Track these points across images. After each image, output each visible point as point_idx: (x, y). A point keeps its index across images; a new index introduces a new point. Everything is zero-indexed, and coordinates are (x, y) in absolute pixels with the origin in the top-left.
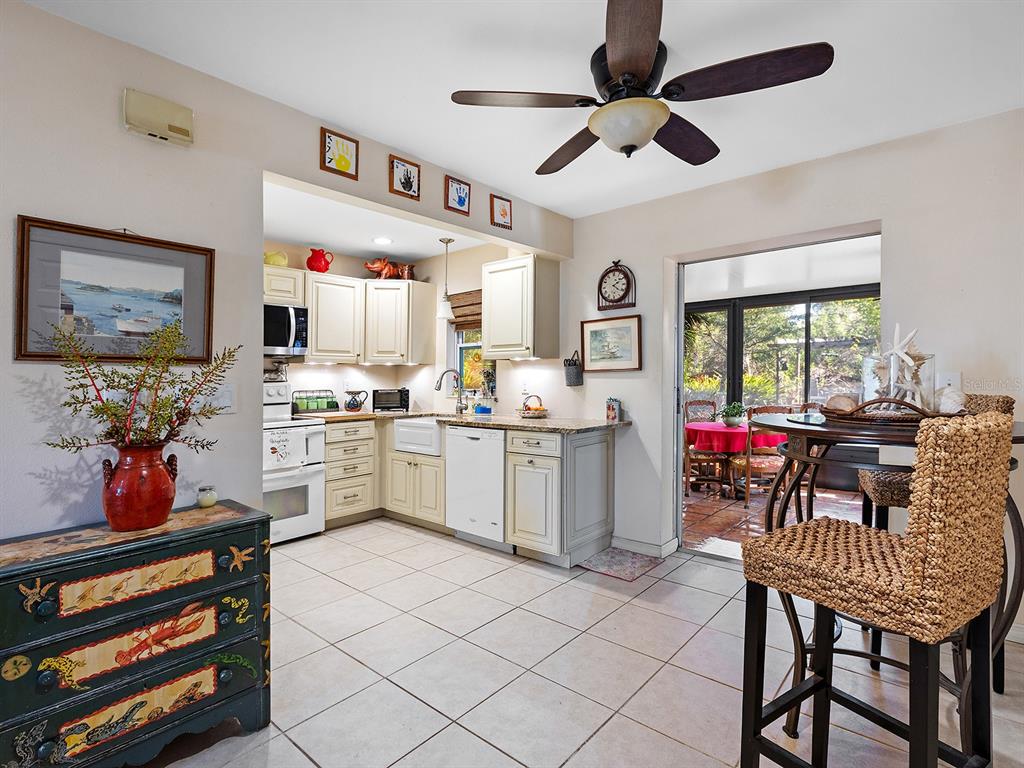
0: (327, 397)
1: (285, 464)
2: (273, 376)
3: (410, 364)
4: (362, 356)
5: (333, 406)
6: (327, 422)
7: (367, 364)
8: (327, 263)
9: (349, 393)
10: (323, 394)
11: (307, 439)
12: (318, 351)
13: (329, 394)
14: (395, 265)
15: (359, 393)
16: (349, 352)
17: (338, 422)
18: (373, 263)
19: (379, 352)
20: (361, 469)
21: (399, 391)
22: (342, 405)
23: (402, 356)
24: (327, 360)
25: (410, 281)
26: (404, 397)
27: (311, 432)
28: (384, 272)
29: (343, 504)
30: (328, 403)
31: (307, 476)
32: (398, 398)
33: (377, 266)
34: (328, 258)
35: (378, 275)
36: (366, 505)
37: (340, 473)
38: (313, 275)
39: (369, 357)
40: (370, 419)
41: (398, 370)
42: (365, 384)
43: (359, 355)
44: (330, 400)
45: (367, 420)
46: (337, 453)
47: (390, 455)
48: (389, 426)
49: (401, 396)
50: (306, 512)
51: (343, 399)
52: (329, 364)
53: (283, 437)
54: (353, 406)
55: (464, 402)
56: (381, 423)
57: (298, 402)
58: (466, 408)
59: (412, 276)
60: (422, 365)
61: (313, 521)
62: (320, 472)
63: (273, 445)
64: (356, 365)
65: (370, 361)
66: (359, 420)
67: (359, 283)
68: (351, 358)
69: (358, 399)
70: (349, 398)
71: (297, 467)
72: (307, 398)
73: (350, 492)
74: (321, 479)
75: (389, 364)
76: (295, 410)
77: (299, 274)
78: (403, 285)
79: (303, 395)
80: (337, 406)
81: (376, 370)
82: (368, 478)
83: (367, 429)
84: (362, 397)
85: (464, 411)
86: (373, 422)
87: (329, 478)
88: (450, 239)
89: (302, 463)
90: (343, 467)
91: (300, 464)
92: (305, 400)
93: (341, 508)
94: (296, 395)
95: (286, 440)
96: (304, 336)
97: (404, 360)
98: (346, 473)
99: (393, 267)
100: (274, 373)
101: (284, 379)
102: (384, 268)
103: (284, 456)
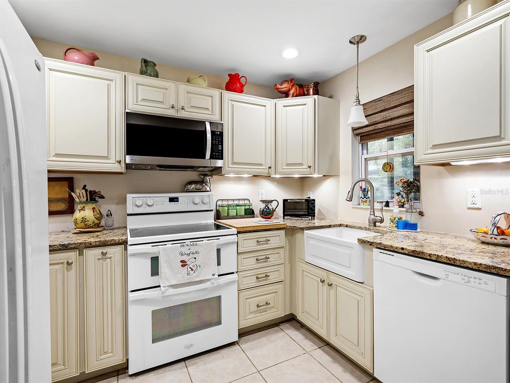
0: (245, 205)
1: (195, 277)
2: (199, 186)
3: (316, 176)
4: (273, 168)
5: (250, 213)
6: (239, 233)
7: (278, 176)
8: (242, 86)
9: (263, 201)
10: (241, 202)
11: (218, 251)
12: (234, 163)
13: (246, 202)
14: (301, 86)
15: (272, 201)
16: (261, 165)
17: (250, 232)
18: (282, 84)
19: (288, 165)
20: (273, 277)
21: (306, 200)
22: (257, 212)
23: (310, 167)
24: (244, 173)
25: (316, 97)
26: (311, 206)
27: (224, 242)
28: (291, 92)
29: (255, 312)
30: (246, 210)
31: (219, 287)
32: (304, 206)
33: (285, 87)
34: (243, 80)
35: (286, 94)
36: (278, 312)
37: (252, 281)
38: (229, 95)
39: (279, 169)
40: (280, 229)
41: (304, 182)
42: (277, 194)
43: (270, 168)
44: (247, 207)
45: (277, 229)
46: (249, 262)
47: (300, 267)
48: (298, 235)
49: (308, 206)
50: (219, 323)
51: (258, 207)
52: (246, 176)
53: (193, 249)
54: (267, 214)
55: (378, 213)
56: (291, 232)
57: (220, 209)
58: (382, 221)
59: (316, 92)
60: (326, 177)
61: (227, 331)
62: (232, 283)
63: (185, 258)
64: (268, 177)
65: (280, 174)
66: (270, 230)
67: (269, 103)
68: (263, 170)
69: (270, 207)
70: (263, 206)
71: (208, 280)
72: (229, 206)
73: (262, 300)
74: (235, 288)
75: (296, 176)
76: (218, 216)
77: (216, 93)
78: (309, 100)
79: (225, 203)
80: (253, 213)
81: (285, 182)
82: (280, 286)
83: (278, 239)
84: (274, 204)
85: (378, 224)
86: (283, 232)
87: (242, 287)
88: (362, 36)
89: (213, 275)
90: (256, 276)
91: (212, 277)
92: (226, 208)
93: (254, 316)
94: (220, 203)
95: (196, 252)
96: (220, 149)
97: (310, 172)
98: (259, 281)
99: (300, 88)
100: (199, 184)
101: (208, 189)
102: (292, 88)
103: (194, 268)
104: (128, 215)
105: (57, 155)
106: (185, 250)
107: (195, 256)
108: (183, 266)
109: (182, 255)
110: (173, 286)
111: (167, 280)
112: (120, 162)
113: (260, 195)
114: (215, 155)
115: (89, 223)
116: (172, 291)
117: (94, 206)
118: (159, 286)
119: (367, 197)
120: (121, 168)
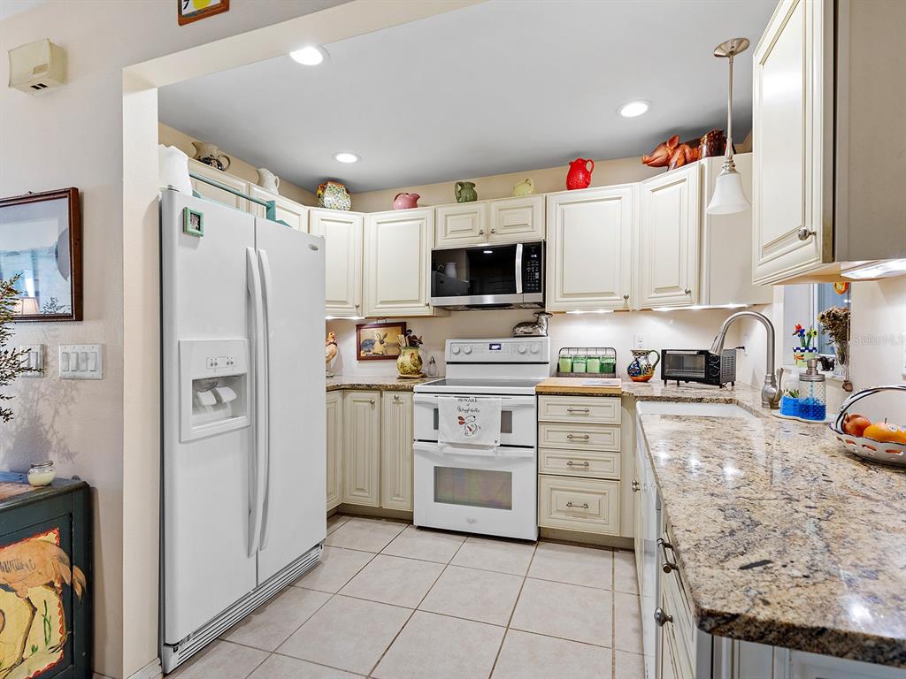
0: (602, 357)
1: (472, 438)
2: (529, 329)
3: (698, 307)
4: (635, 298)
5: (609, 370)
6: (539, 393)
8: (588, 174)
9: (634, 352)
10: (596, 353)
12: (565, 295)
13: (610, 353)
14: (696, 143)
16: (613, 294)
17: (556, 394)
18: (654, 152)
20: (598, 469)
21: (700, 352)
24: (597, 307)
25: (708, 159)
26: (713, 363)
27: (516, 403)
29: (566, 513)
30: (602, 365)
31: (509, 461)
32: (701, 364)
33: (660, 154)
34: (588, 167)
36: (606, 527)
37: (563, 467)
38: (559, 196)
39: (645, 299)
42: (662, 340)
43: (627, 297)
44: (606, 361)
45: (606, 396)
46: (557, 439)
49: (708, 363)
50: (508, 507)
53: (472, 406)
54: (637, 373)
61: (518, 522)
62: (528, 459)
63: (462, 414)
66: (592, 395)
67: (629, 190)
68: (615, 302)
70: (631, 359)
71: (492, 447)
72: (575, 358)
73: (577, 498)
74: (532, 468)
77: (538, 199)
78: (691, 171)
79: (571, 353)
80: (614, 370)
82: (613, 486)
83: (608, 410)
84: (652, 360)
86: (618, 401)
87: (543, 471)
88: (741, 41)
89: (496, 442)
90: (568, 461)
91: (494, 444)
92: (569, 360)
93: (564, 517)
94: (564, 353)
95: (476, 410)
96: (537, 277)
97: (691, 301)
98: (573, 469)
99: (691, 147)
100: (530, 327)
101: (544, 333)
102: (673, 154)
103: (474, 429)
104: (448, 363)
105: (382, 302)
106: (463, 405)
107: (474, 414)
108: (461, 423)
109: (460, 410)
110: (452, 444)
111: (445, 435)
112: (428, 305)
113: (636, 341)
114: (530, 287)
115: (407, 369)
116: (449, 449)
117: (413, 351)
118: (437, 442)
119: (811, 348)
120: (428, 312)
